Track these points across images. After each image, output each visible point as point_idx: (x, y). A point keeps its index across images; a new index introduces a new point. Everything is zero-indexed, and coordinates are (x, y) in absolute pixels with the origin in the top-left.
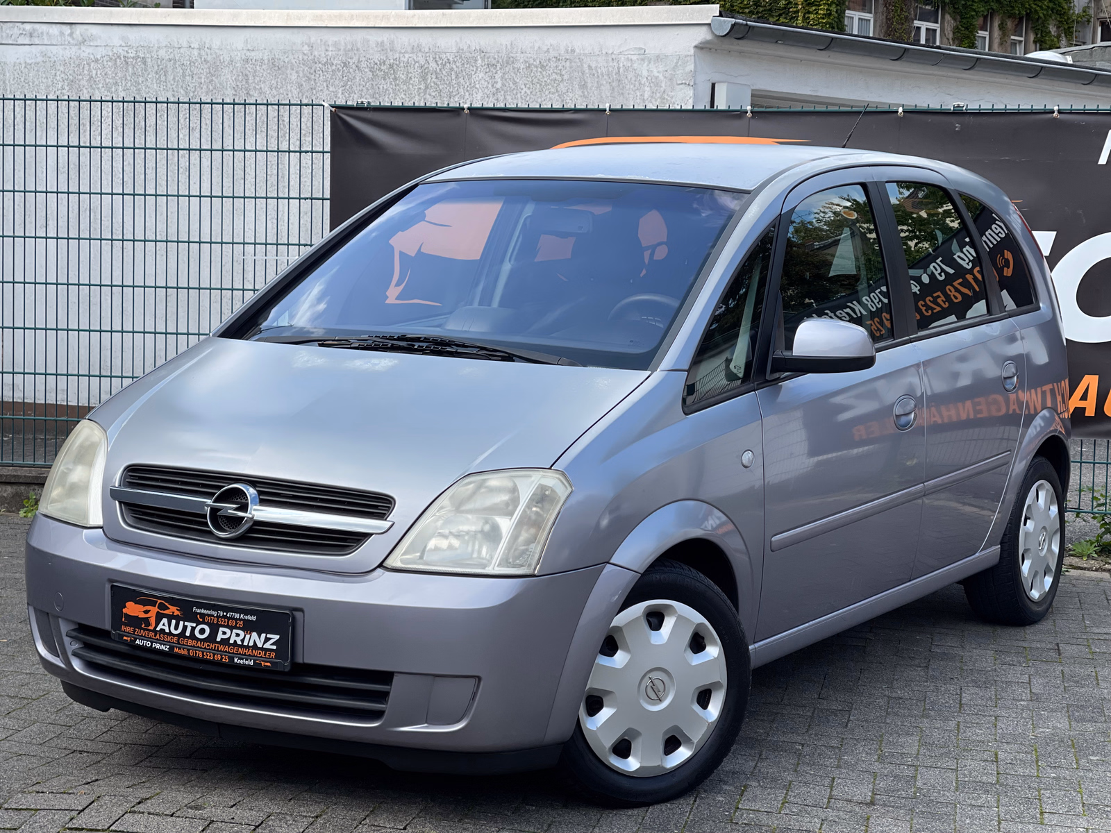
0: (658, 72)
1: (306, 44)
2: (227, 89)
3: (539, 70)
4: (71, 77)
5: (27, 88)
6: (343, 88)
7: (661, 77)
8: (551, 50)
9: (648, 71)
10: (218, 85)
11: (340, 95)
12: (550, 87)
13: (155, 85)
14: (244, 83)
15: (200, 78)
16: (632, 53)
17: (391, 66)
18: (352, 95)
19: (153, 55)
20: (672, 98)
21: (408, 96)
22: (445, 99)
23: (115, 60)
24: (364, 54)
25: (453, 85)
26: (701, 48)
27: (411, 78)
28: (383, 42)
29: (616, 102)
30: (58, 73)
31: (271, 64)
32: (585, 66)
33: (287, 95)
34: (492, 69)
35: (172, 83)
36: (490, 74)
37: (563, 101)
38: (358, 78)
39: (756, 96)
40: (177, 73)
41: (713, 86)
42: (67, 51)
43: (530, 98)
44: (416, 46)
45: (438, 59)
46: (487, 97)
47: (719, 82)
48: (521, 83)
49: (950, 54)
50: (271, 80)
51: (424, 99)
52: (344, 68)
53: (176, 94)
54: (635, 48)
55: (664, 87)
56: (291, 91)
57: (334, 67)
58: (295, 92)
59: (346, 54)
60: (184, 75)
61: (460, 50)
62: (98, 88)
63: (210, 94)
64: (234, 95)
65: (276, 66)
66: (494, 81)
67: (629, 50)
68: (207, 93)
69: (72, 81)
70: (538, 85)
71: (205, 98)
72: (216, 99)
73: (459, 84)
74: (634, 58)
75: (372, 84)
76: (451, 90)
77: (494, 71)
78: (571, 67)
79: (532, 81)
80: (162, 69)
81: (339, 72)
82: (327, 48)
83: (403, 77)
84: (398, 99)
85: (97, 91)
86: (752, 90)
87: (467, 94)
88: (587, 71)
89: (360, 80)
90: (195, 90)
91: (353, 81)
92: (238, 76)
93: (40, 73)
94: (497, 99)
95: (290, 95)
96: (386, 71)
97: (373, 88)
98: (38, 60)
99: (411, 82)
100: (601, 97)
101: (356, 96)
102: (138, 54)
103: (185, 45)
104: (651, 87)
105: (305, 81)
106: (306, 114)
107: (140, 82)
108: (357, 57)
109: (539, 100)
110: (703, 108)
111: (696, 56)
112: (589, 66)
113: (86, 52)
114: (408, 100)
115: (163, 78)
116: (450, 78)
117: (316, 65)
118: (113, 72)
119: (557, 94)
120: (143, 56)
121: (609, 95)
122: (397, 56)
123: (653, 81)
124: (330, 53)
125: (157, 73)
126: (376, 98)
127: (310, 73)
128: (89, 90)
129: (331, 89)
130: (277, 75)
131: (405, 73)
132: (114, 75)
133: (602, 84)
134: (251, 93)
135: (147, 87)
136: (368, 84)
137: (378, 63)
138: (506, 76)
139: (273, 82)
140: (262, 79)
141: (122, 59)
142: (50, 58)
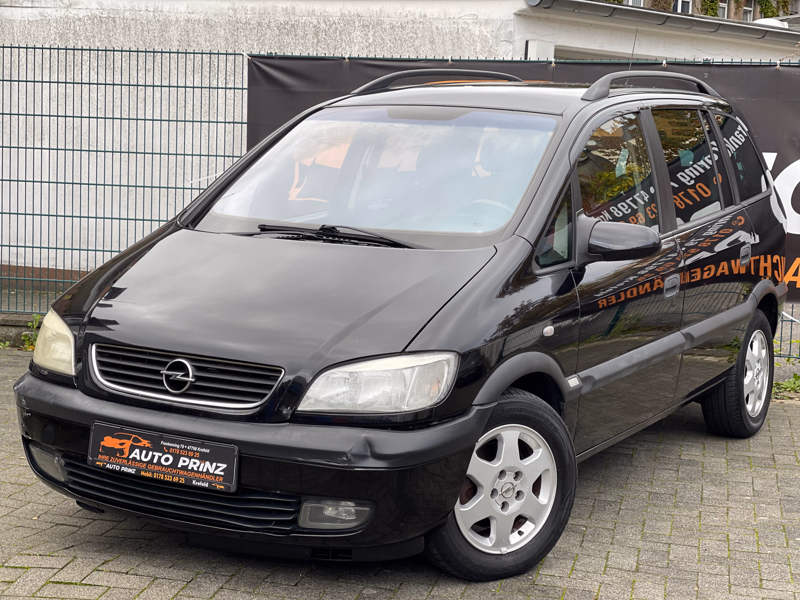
0: (487, 32)
1: (231, 9)
2: (173, 41)
3: (400, 29)
4: (61, 31)
5: (29, 39)
6: (258, 42)
7: (489, 36)
8: (409, 15)
9: (480, 31)
10: (168, 39)
11: (255, 46)
12: (408, 42)
13: (122, 38)
14: (186, 37)
15: (154, 33)
16: (468, 18)
17: (293, 26)
18: (264, 47)
19: (120, 15)
20: (497, 51)
21: (304, 47)
22: (331, 50)
23: (94, 19)
24: (273, 16)
25: (337, 40)
26: (519, 15)
27: (307, 35)
28: (287, 8)
29: (456, 54)
30: (52, 28)
31: (205, 23)
32: (434, 27)
33: (217, 46)
34: (366, 29)
35: (134, 36)
36: (365, 32)
37: (417, 52)
38: (268, 35)
39: (558, 52)
40: (138, 29)
41: (527, 42)
42: (59, 12)
43: (393, 50)
44: (311, 11)
45: (327, 21)
46: (362, 49)
47: (531, 40)
48: (387, 39)
49: (700, 21)
50: (206, 35)
51: (317, 50)
52: (259, 27)
53: (137, 44)
54: (471, 14)
55: (491, 43)
56: (220, 43)
57: (251, 26)
58: (223, 44)
59: (260, 17)
60: (142, 31)
61: (342, 14)
62: (81, 40)
63: (161, 45)
64: (179, 46)
65: (208, 24)
66: (367, 37)
67: (465, 15)
68: (159, 44)
69: (62, 34)
70: (399, 41)
71: (158, 48)
72: (166, 48)
73: (341, 39)
74: (470, 21)
75: (279, 39)
76: (336, 44)
77: (367, 30)
78: (423, 28)
79: (395, 38)
80: (127, 26)
81: (255, 30)
82: (246, 12)
83: (301, 34)
84: (298, 50)
85: (80, 42)
86: (555, 46)
87: (348, 47)
88: (435, 31)
89: (270, 36)
90: (151, 42)
91: (265, 36)
92: (182, 31)
93: (39, 28)
94: (370, 51)
95: (219, 46)
96: (289, 29)
97: (280, 42)
98: (37, 19)
99: (307, 38)
100: (445, 50)
101: (267, 47)
102: (110, 15)
103: (143, 8)
104: (481, 43)
105: (230, 36)
106: (231, 61)
107: (111, 35)
108: (268, 19)
109: (400, 52)
110: (520, 59)
111: (515, 20)
112: (437, 27)
113: (73, 13)
114: (304, 50)
115: (127, 33)
116: (335, 35)
117: (238, 25)
118: (91, 28)
119: (413, 48)
120: (113, 16)
121: (451, 48)
122: (297, 18)
123: (483, 38)
124: (249, 16)
125: (123, 29)
126: (282, 49)
127: (234, 30)
128: (74, 40)
129: (249, 42)
130: (210, 32)
131: (303, 31)
132: (92, 30)
133: (446, 41)
134: (191, 44)
135: (116, 39)
136: (276, 39)
137: (284, 23)
138: (376, 34)
139: (207, 36)
140: (199, 34)
141: (98, 18)
142: (46, 17)
